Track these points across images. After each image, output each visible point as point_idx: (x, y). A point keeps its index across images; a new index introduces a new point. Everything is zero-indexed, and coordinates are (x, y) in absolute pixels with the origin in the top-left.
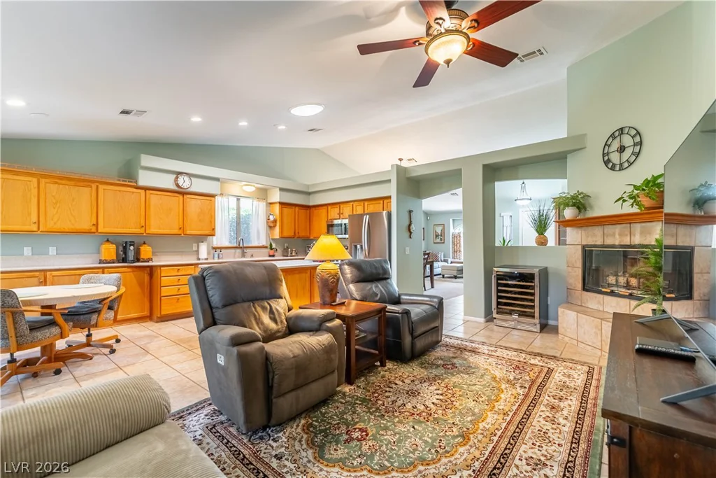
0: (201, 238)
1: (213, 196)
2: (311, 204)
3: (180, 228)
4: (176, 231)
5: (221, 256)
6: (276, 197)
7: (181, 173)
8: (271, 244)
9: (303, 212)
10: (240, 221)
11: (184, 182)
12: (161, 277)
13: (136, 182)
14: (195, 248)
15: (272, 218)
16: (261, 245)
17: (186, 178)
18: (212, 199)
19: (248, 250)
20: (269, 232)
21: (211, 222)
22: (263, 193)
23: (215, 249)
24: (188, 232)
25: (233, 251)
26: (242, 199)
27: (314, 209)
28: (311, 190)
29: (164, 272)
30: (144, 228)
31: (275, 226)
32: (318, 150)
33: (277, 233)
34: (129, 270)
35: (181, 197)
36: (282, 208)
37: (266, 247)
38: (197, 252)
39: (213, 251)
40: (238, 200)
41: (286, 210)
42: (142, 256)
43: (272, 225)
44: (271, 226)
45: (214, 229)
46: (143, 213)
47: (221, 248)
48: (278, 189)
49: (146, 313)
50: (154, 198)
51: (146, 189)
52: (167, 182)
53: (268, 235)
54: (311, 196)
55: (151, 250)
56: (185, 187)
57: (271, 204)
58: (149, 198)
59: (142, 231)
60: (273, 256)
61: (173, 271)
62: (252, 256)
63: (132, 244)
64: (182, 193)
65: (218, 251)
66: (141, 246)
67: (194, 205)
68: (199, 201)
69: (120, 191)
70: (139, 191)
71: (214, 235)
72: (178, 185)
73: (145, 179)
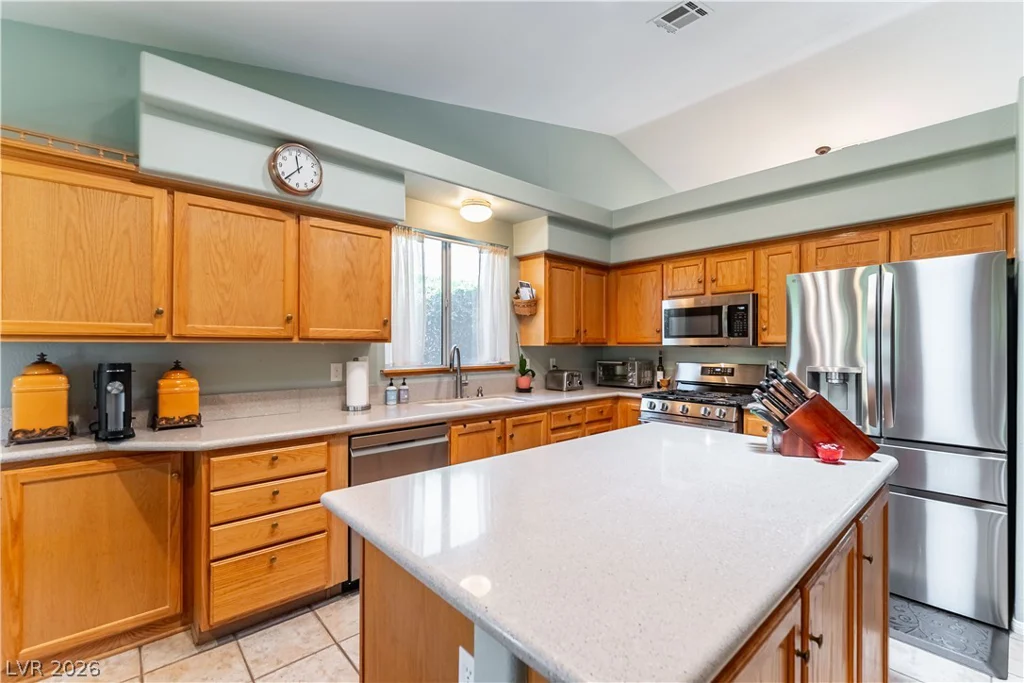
0: (351, 349)
1: (385, 225)
2: (614, 259)
3: (289, 319)
4: (274, 329)
5: (404, 396)
6: (539, 238)
7: (287, 141)
8: (523, 363)
9: (593, 278)
10: (449, 302)
11: (299, 170)
12: (210, 491)
13: (135, 158)
14: (335, 378)
15: (526, 294)
16: (496, 363)
17: (306, 161)
18: (384, 233)
19: (471, 378)
20: (516, 330)
21: (379, 301)
22: (503, 230)
23: (390, 376)
24: (314, 331)
25: (433, 380)
26: (455, 247)
27: (619, 272)
28: (616, 225)
29: (220, 473)
30: (163, 320)
31: (533, 315)
32: (613, 139)
33: (538, 333)
34: (104, 466)
35: (291, 222)
36: (551, 268)
37: (510, 368)
38: (342, 387)
39: (383, 384)
40: (446, 247)
41: (560, 274)
42: (167, 411)
43: (525, 311)
44: (522, 315)
45: (386, 323)
46: (163, 269)
47: (405, 375)
48: (545, 218)
49: (169, 606)
50: (203, 221)
51: (174, 185)
52: (243, 166)
53: (515, 338)
54: (614, 241)
55: (197, 388)
56: (302, 188)
57: (521, 259)
58: (186, 218)
59: (158, 327)
60: (528, 390)
61: (255, 467)
62: (480, 393)
63: (123, 373)
64: (290, 205)
65: (398, 382)
66: (161, 376)
67: (330, 247)
68: (345, 238)
69: (72, 185)
70: (148, 189)
71: (387, 340)
72: (279, 182)
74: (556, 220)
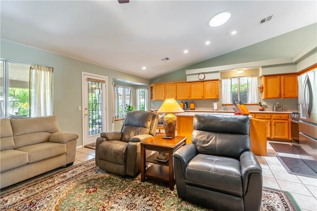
3: (202, 96)
6: (261, 72)
7: (199, 73)
11: (202, 77)
13: (186, 81)
14: (213, 105)
16: (254, 103)
17: (202, 75)
18: (217, 81)
20: (259, 95)
21: (216, 92)
22: (254, 72)
23: (222, 105)
24: (206, 98)
26: (241, 78)
30: (189, 97)
35: (202, 83)
37: (258, 105)
38: (213, 107)
41: (270, 80)
42: (191, 108)
44: (260, 91)
46: (189, 92)
47: (226, 105)
48: (261, 67)
50: (193, 85)
51: (190, 82)
52: (196, 78)
53: (259, 97)
55: (194, 105)
56: (203, 79)
57: (260, 77)
58: (191, 86)
60: (262, 110)
64: (202, 81)
65: (224, 106)
67: (208, 85)
68: (210, 84)
70: (188, 83)
71: (218, 99)
72: (200, 79)
73: (189, 79)
74: (263, 67)
